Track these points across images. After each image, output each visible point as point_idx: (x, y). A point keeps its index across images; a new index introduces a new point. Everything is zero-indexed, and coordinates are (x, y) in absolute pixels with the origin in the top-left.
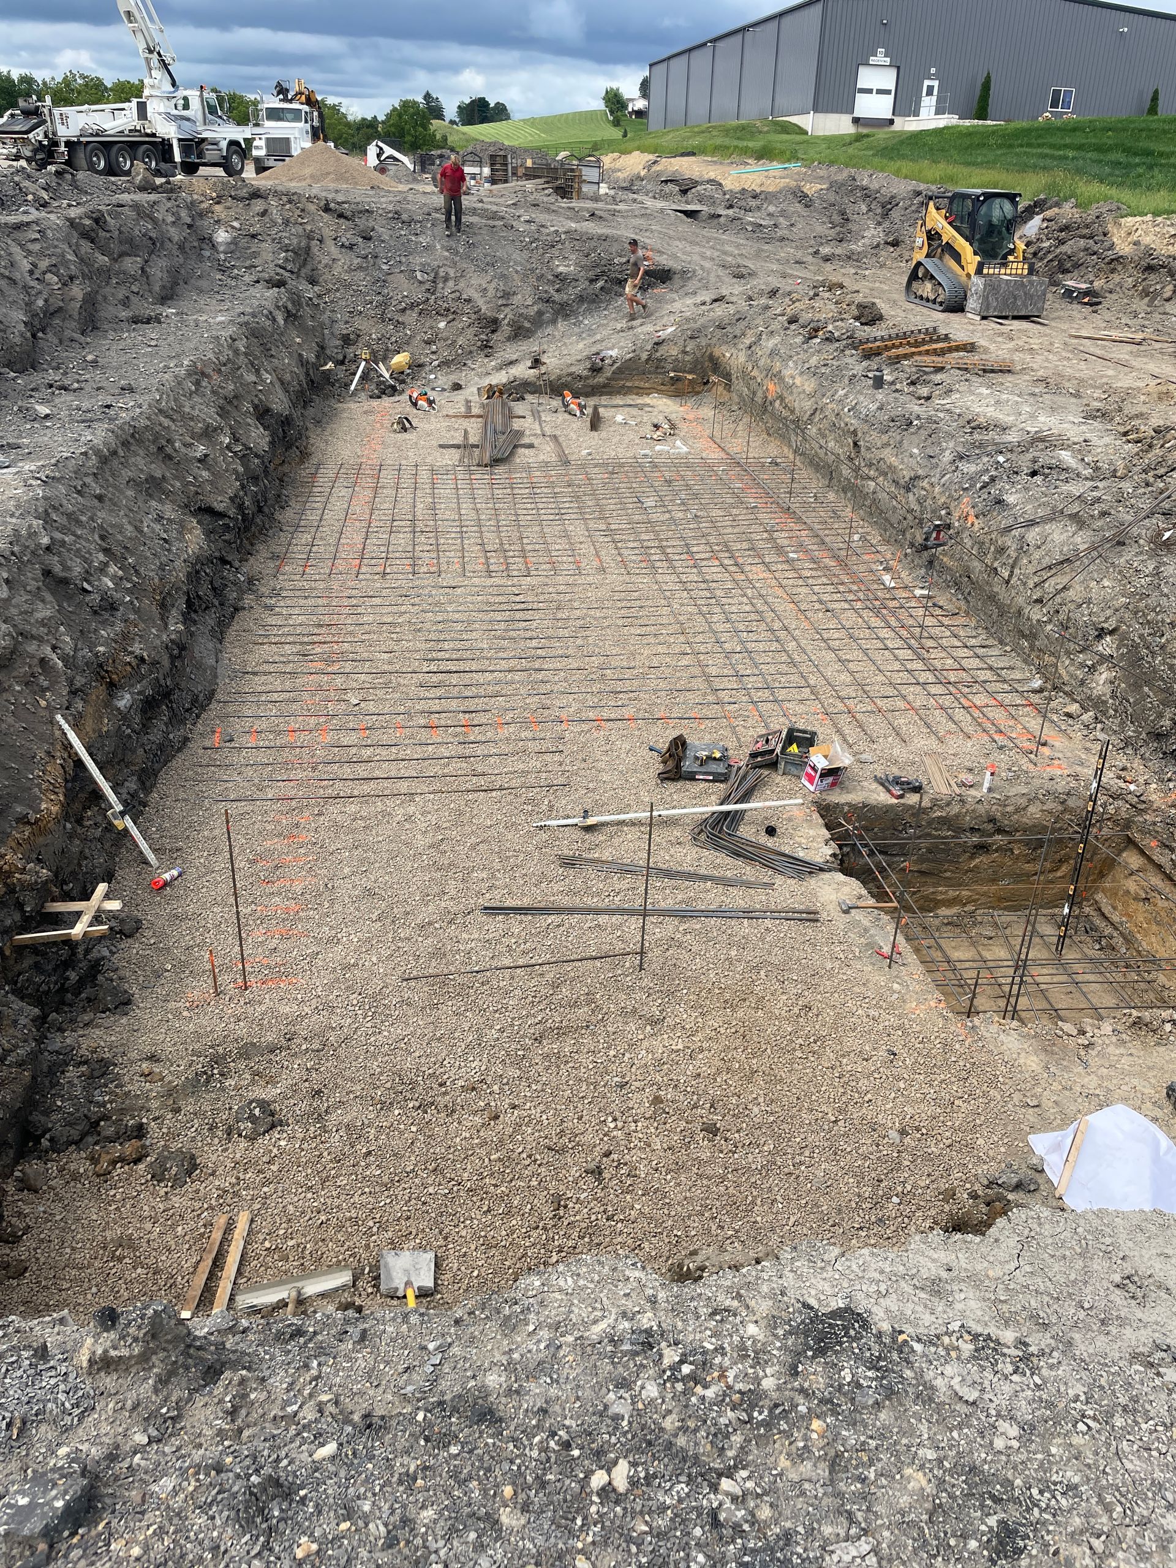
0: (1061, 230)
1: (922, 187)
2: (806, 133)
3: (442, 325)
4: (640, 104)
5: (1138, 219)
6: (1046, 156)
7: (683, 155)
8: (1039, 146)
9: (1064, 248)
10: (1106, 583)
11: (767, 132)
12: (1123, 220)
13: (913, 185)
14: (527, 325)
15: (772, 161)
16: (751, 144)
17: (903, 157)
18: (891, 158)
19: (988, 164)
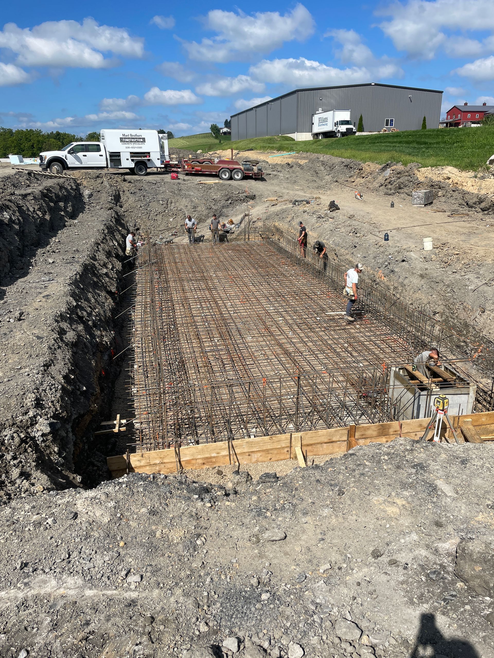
0: (398, 174)
1: (344, 160)
2: (294, 140)
3: (171, 220)
4: (225, 130)
5: (426, 168)
6: (388, 146)
7: (248, 150)
8: (385, 142)
9: (401, 180)
10: (434, 296)
11: (280, 140)
12: (420, 169)
13: (340, 159)
14: (203, 218)
15: (283, 151)
16: (274, 145)
17: (335, 148)
18: (330, 149)
19: (366, 150)
